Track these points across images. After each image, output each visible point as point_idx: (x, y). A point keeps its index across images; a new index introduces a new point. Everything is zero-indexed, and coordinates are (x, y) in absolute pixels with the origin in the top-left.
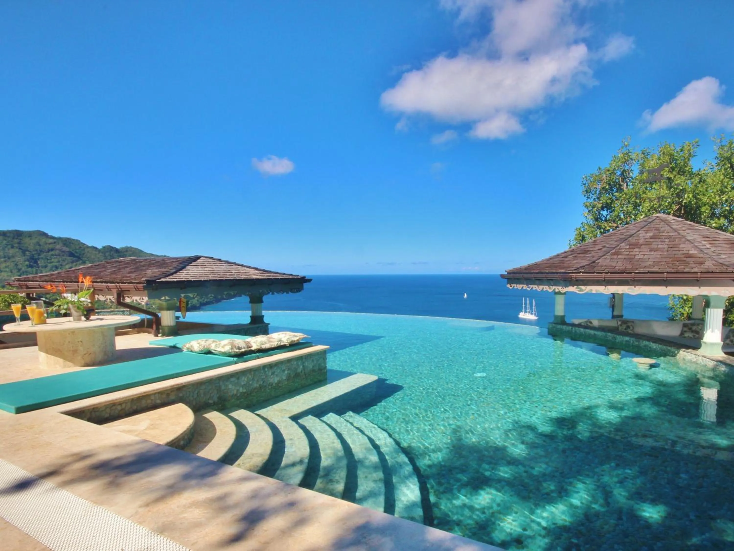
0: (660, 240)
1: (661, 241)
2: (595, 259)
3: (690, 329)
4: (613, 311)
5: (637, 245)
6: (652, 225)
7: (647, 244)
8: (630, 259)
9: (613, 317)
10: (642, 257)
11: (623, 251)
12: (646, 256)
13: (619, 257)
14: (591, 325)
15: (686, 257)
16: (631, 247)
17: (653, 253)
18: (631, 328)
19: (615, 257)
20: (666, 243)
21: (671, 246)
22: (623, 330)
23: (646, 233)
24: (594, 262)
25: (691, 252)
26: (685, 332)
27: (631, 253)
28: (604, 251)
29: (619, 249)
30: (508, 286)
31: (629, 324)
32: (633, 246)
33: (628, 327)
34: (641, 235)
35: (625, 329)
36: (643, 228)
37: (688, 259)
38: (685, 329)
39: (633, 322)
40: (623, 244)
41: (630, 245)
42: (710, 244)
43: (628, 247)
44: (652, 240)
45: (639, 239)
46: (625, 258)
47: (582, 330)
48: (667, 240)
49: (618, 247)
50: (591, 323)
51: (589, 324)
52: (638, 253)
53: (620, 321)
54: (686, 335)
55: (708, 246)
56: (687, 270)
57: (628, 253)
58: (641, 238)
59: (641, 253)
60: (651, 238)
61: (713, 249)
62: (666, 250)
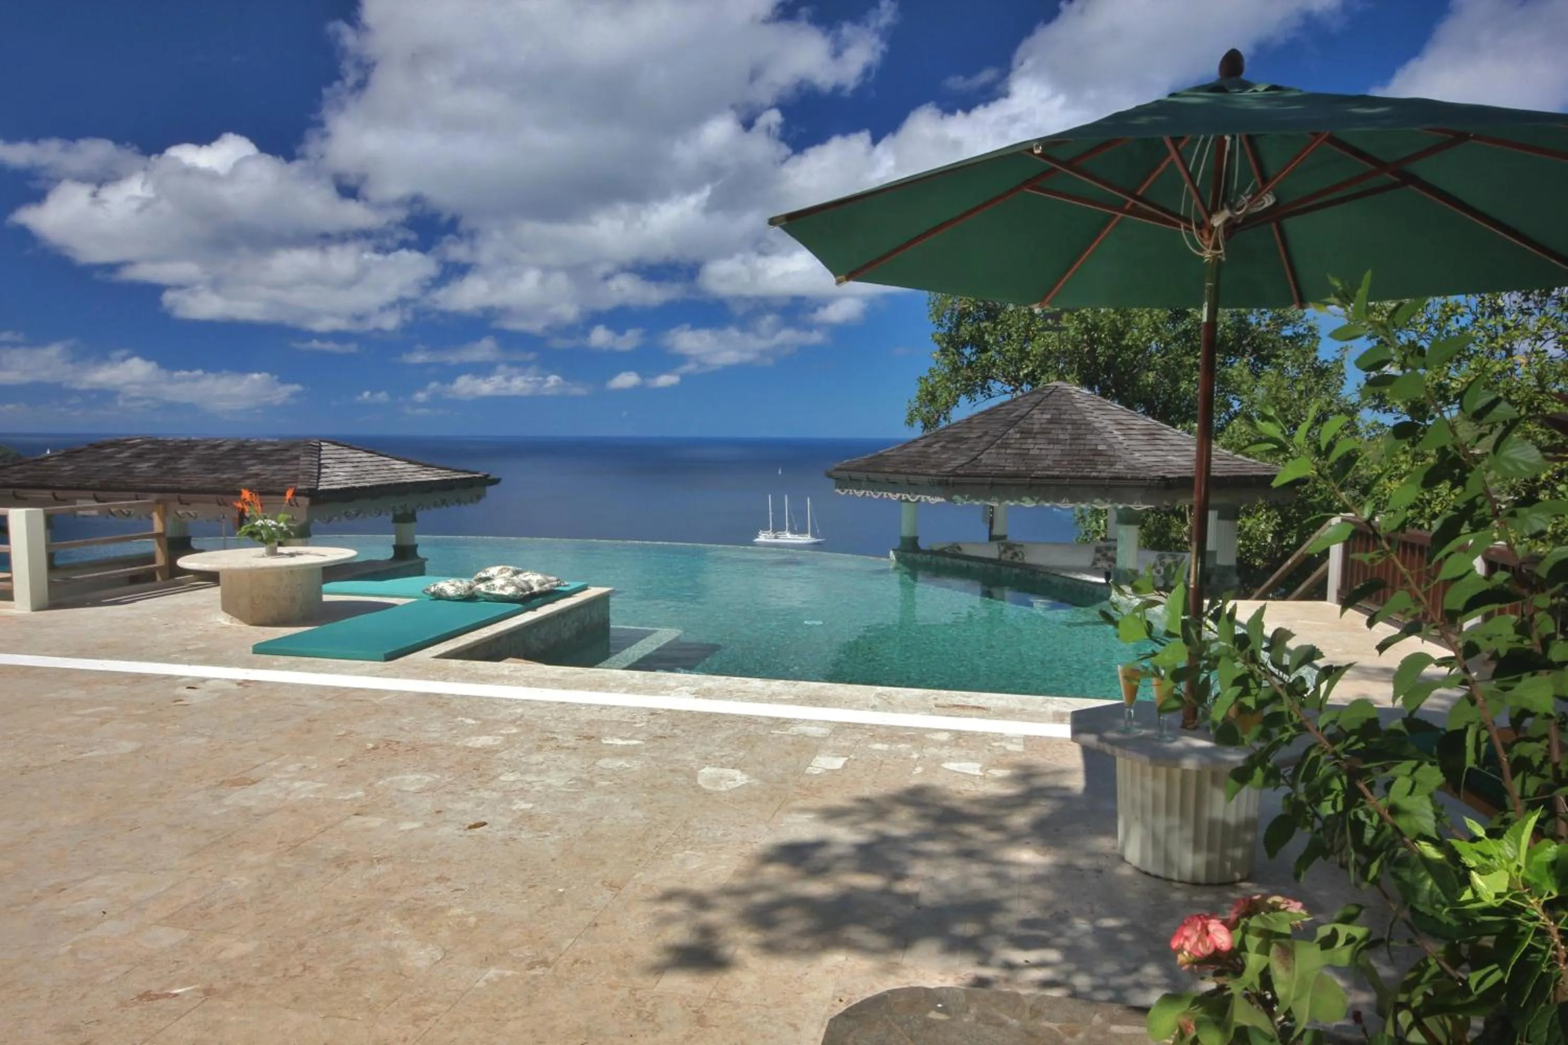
0: (1061, 426)
1: (1062, 429)
2: (974, 453)
3: (1105, 555)
4: (991, 528)
5: (1031, 433)
6: (1050, 400)
7: (1044, 432)
8: (1024, 455)
9: (992, 538)
10: (1037, 452)
11: (1013, 441)
12: (1043, 452)
13: (1009, 451)
14: (960, 552)
15: (1094, 455)
16: (1023, 435)
17: (1051, 446)
18: (1020, 555)
19: (1003, 451)
20: (1069, 431)
21: (1076, 436)
22: (1009, 559)
23: (1042, 414)
24: (976, 458)
25: (1100, 448)
26: (1099, 560)
27: (1024, 446)
28: (987, 442)
29: (1007, 439)
30: (838, 491)
31: (1017, 550)
32: (1026, 433)
33: (1016, 554)
34: (1035, 416)
35: (1012, 558)
36: (1037, 404)
37: (1096, 458)
38: (1099, 555)
39: (1022, 546)
40: (1011, 431)
41: (1022, 433)
42: (1124, 435)
43: (1018, 436)
44: (1051, 426)
45: (1033, 424)
46: (1016, 454)
47: (948, 560)
48: (1069, 427)
49: (1005, 436)
50: (959, 548)
51: (957, 550)
52: (1034, 447)
53: (1002, 544)
54: (1099, 565)
55: (1121, 438)
56: (1094, 474)
57: (1018, 446)
58: (1036, 421)
59: (1036, 446)
60: (1050, 421)
61: (1126, 443)
62: (1068, 442)
